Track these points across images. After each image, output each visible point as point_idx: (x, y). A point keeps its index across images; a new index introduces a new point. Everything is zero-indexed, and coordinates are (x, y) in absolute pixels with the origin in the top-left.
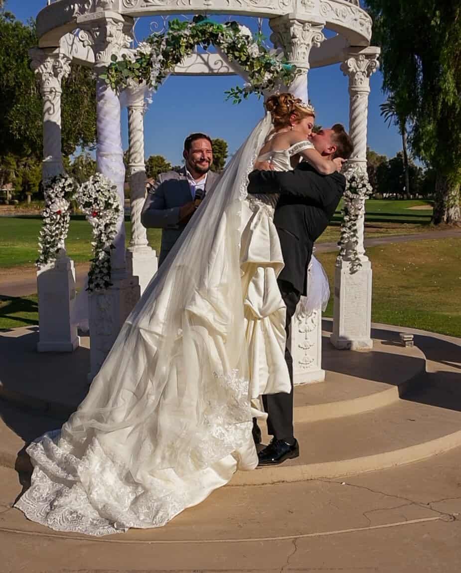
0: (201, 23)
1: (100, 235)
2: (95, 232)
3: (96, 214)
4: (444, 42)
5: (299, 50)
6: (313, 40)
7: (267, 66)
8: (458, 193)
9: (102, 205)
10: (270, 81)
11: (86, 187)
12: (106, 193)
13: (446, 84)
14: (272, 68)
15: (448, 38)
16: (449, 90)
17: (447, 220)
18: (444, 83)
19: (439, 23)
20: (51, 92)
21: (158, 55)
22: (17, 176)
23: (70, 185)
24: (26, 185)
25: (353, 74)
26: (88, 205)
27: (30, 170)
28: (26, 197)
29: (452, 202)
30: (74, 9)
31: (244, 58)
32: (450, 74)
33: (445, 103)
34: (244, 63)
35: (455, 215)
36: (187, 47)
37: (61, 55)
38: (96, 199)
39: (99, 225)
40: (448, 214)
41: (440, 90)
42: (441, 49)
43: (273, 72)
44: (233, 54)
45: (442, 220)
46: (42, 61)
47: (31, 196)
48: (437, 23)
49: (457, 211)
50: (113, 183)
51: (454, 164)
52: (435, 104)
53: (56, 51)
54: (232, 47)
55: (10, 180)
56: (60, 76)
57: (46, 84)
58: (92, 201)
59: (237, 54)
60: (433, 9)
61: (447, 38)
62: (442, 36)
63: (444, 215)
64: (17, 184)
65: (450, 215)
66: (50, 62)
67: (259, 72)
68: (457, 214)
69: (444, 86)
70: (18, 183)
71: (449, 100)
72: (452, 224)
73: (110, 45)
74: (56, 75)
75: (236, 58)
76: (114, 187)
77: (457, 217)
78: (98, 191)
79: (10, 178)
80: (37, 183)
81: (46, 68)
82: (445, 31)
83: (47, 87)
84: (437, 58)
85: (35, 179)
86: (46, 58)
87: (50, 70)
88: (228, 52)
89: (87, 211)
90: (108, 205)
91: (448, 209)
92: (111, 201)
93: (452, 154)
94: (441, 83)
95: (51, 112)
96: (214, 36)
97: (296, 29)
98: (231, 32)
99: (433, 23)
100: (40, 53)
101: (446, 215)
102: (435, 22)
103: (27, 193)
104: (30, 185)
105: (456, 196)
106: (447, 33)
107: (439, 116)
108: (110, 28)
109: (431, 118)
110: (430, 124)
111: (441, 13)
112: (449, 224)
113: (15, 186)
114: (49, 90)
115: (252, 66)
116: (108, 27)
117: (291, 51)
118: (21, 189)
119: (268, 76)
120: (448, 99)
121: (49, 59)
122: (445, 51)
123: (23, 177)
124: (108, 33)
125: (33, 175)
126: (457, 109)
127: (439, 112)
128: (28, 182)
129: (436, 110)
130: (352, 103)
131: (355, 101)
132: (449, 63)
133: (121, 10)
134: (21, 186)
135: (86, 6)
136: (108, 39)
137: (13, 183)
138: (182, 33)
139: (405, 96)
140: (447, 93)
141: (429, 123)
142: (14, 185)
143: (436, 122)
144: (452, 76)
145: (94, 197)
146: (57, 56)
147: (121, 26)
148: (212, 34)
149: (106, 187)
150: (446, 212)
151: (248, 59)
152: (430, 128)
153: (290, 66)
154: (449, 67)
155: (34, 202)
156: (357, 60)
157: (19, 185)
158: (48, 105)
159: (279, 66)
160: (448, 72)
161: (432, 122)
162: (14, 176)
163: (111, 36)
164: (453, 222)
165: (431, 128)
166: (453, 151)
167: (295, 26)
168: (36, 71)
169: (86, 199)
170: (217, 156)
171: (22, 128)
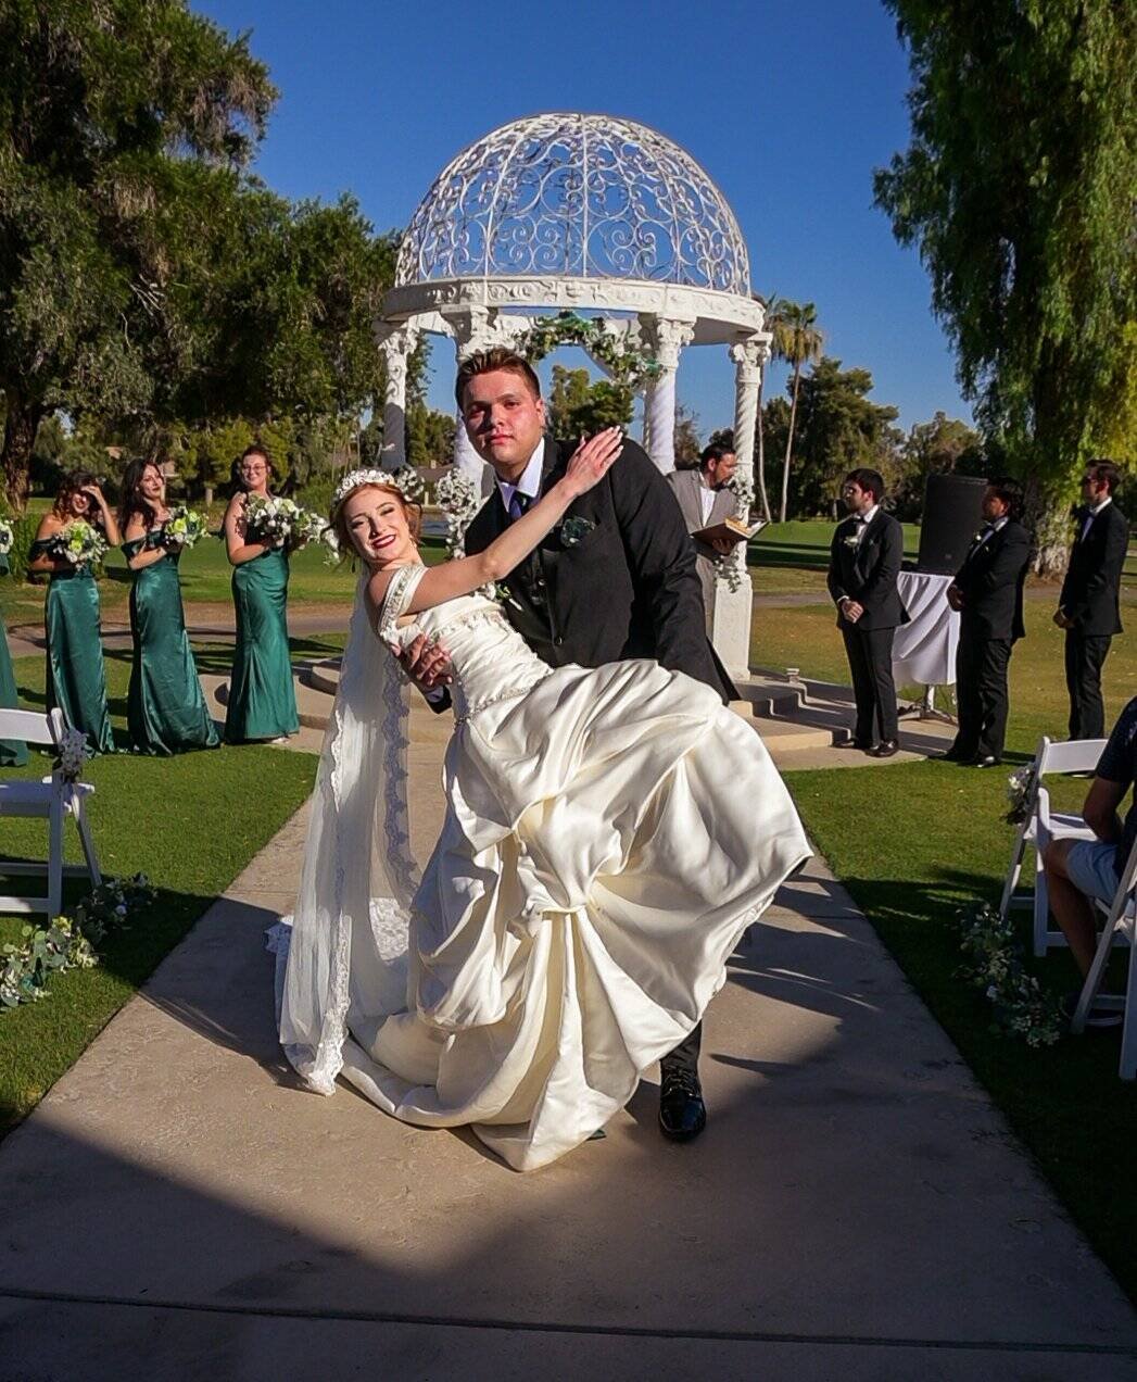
0: (568, 319)
1: (456, 532)
2: (452, 528)
3: (453, 511)
4: (1054, 220)
5: (667, 349)
6: (682, 338)
7: (633, 366)
8: (1065, 519)
9: (460, 502)
10: (635, 381)
11: (444, 483)
12: (465, 490)
13: (1053, 303)
14: (637, 368)
15: (1063, 210)
16: (1057, 316)
17: (1041, 570)
18: (1049, 302)
19: (1045, 180)
20: (397, 370)
21: (521, 350)
22: (185, 446)
23: (413, 479)
24: (206, 467)
25: (740, 363)
26: (446, 501)
27: (215, 435)
28: (203, 493)
29: (1052, 535)
30: (436, 296)
31: (609, 358)
32: (1061, 282)
33: (1048, 342)
34: (610, 362)
35: (1056, 562)
36: (551, 344)
37: (409, 330)
38: (454, 496)
39: (455, 522)
40: (1044, 557)
41: (1042, 314)
42: (1047, 234)
43: (637, 372)
44: (599, 353)
45: (1030, 570)
46: (388, 335)
47: (214, 491)
48: (1041, 182)
49: (1061, 553)
50: (471, 481)
51: (1060, 462)
52: (1031, 343)
53: (404, 326)
54: (597, 346)
55: (171, 455)
56: (406, 353)
57: (391, 361)
58: (451, 497)
59: (602, 353)
60: (1037, 150)
61: (1058, 213)
62: (1052, 206)
63: (1035, 559)
64: (186, 465)
65: (1047, 559)
66: (396, 337)
67: (624, 371)
68: (1060, 559)
69: (1048, 307)
70: (190, 462)
71: (1055, 336)
72: (1049, 578)
73: (473, 339)
74: (402, 352)
75: (601, 356)
76: (472, 484)
77: (1060, 565)
78: (457, 487)
79: (171, 451)
80: (229, 462)
81: (391, 344)
82: (1057, 199)
83: (392, 365)
84: (1041, 250)
85: (223, 454)
86: (393, 332)
87: (396, 346)
88: (593, 351)
89: (445, 507)
90: (466, 502)
91: (1044, 550)
92: (469, 498)
93: (1058, 441)
94: (1043, 301)
95: (395, 393)
96: (579, 335)
97: (663, 329)
98: (597, 331)
99: (1033, 181)
100: (386, 326)
101: (1038, 560)
102: (1039, 178)
103: (206, 484)
104: (212, 467)
105: (1061, 524)
106: (1060, 202)
107: (1036, 365)
108: (475, 322)
109: (1021, 369)
110: (1018, 382)
111: (1052, 162)
112: (1043, 578)
113: (180, 469)
114: (394, 369)
115: (617, 365)
116: (473, 320)
117: (658, 349)
118: (193, 474)
119: (633, 376)
120: (1053, 334)
121: (395, 334)
122: (1055, 239)
123: (198, 450)
124: (473, 327)
125: (220, 446)
126: (1072, 353)
127: (1037, 357)
128: (210, 460)
129: (1031, 352)
130: (739, 396)
131: (741, 394)
132: (1060, 262)
133: (486, 303)
134: (195, 468)
135: (449, 294)
136: (473, 333)
137: (177, 461)
138: (547, 330)
139: (975, 323)
140: (1054, 320)
141: (1017, 379)
142: (179, 466)
143: (1032, 376)
144: (1066, 288)
145: (452, 492)
146: (405, 330)
147: (485, 318)
148: (577, 332)
149: (465, 484)
150: (1040, 554)
151: (613, 358)
152: (1017, 387)
153: (656, 366)
154: (1061, 270)
155: (218, 504)
156: (745, 346)
157: (191, 466)
158: (391, 386)
159: (644, 366)
160: (1056, 278)
161: (1024, 376)
162: (180, 447)
163: (476, 330)
164: (1052, 574)
165: (1020, 390)
166: (1060, 436)
167: (663, 325)
168: (380, 347)
169: (444, 495)
170: (610, 417)
171: (288, 380)
